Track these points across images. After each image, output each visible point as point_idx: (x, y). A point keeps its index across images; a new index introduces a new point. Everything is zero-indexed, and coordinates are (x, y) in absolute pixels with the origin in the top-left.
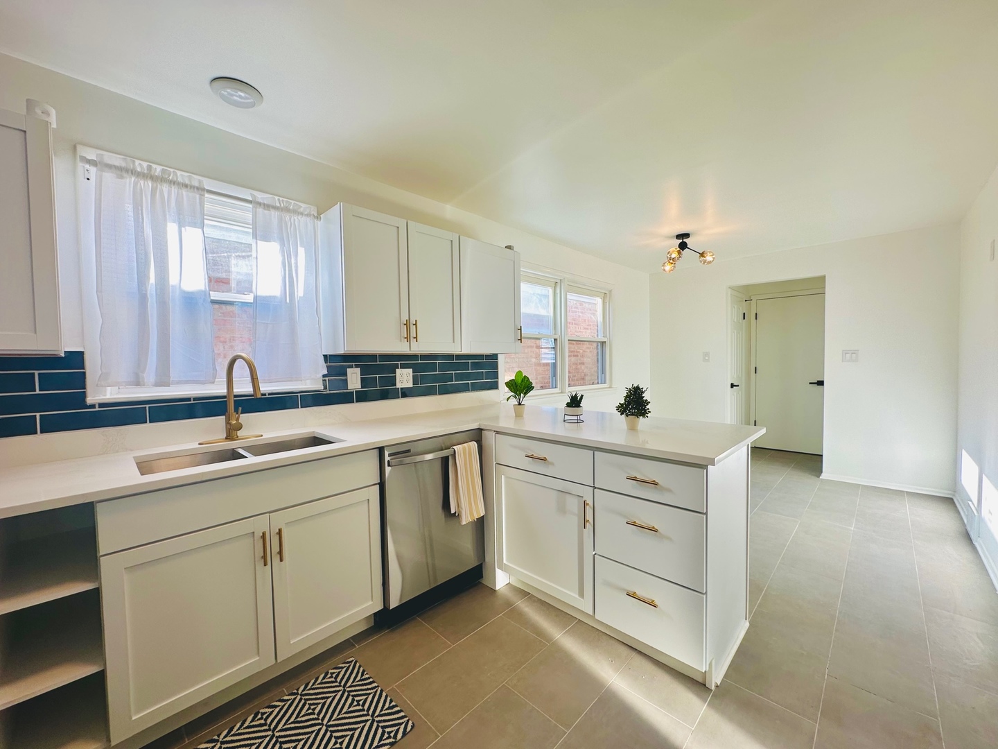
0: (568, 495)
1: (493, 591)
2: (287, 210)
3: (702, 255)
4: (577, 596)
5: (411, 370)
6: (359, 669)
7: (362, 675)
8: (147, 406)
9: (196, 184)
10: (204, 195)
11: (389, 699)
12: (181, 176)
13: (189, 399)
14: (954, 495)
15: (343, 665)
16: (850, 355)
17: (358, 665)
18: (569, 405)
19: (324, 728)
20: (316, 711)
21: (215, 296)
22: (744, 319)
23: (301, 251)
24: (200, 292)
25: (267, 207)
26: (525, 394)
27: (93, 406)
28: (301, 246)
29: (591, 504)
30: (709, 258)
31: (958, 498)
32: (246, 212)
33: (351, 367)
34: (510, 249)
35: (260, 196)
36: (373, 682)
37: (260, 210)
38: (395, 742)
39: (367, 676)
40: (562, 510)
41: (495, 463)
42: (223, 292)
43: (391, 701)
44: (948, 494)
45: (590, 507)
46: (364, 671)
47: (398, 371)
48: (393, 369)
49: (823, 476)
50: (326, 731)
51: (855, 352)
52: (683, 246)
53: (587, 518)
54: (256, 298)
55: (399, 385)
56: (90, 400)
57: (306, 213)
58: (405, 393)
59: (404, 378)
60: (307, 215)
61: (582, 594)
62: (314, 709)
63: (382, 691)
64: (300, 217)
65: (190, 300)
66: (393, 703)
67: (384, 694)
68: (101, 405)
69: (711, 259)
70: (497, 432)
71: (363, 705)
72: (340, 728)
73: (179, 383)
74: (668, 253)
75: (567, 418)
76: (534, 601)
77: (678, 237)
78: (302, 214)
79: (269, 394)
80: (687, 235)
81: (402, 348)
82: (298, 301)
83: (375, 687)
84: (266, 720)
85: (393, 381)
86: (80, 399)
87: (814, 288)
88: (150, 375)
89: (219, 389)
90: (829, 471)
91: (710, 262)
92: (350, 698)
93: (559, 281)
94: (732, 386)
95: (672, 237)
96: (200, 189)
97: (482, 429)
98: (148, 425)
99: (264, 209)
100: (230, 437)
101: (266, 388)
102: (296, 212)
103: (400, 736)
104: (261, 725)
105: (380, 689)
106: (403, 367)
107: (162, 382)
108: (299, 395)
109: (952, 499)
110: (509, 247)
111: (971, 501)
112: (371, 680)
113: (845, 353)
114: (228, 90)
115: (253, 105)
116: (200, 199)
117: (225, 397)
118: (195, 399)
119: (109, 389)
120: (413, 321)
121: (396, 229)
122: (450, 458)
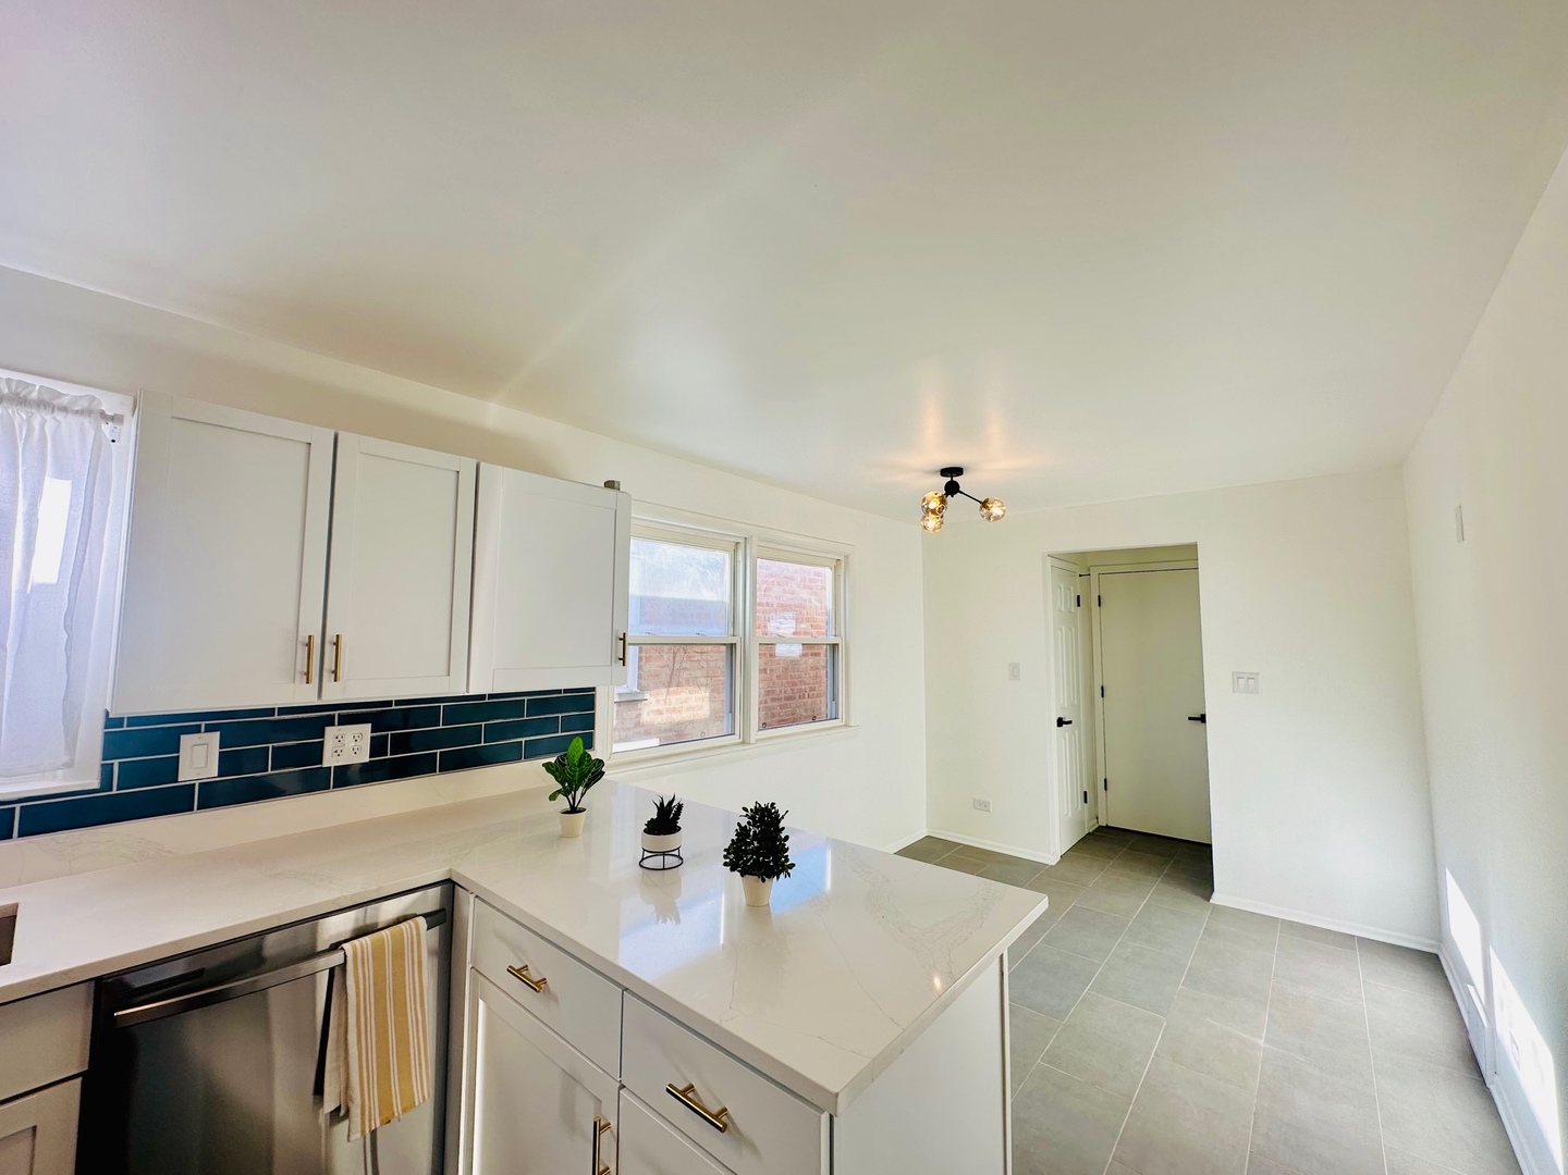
3: (984, 504)
5: (370, 725)
14: (1439, 948)
16: (1245, 681)
18: (648, 828)
22: (1079, 605)
26: (588, 786)
30: (996, 510)
31: (1447, 955)
33: (195, 730)
34: (613, 487)
44: (1431, 946)
47: (329, 732)
48: (314, 729)
49: (1216, 899)
51: (1252, 677)
52: (952, 489)
53: (604, 1159)
55: (331, 761)
57: (76, 408)
58: (346, 777)
59: (347, 745)
60: (81, 412)
64: (60, 416)
69: (1000, 513)
74: (924, 501)
77: (945, 472)
78: (65, 409)
80: (958, 471)
85: (317, 752)
87: (1180, 562)
90: (1226, 890)
91: (997, 518)
93: (741, 541)
94: (1060, 722)
95: (933, 472)
97: (456, 884)
102: (45, 404)
106: (344, 723)
109: (1437, 956)
110: (610, 485)
111: (1473, 985)
113: (1237, 676)
120: (330, 635)
121: (304, 448)
122: (337, 972)
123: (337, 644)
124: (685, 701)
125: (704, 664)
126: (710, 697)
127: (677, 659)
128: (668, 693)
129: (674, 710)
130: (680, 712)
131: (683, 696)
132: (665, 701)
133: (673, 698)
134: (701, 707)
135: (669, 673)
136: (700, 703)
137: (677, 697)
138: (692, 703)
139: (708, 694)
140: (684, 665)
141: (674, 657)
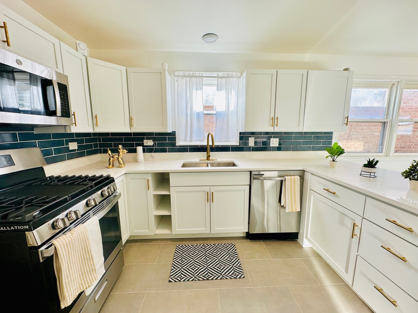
0: (345, 216)
1: (301, 247)
2: (228, 77)
4: (344, 271)
5: (278, 139)
6: (235, 248)
7: (235, 251)
8: (189, 147)
9: (201, 75)
10: (203, 79)
11: (240, 263)
12: (197, 74)
13: (198, 146)
15: (231, 244)
17: (235, 246)
18: (365, 166)
19: (218, 260)
20: (218, 253)
21: (205, 112)
23: (233, 92)
24: (201, 112)
25: (222, 77)
26: (339, 155)
27: (177, 146)
28: (233, 90)
29: (360, 226)
32: (215, 81)
33: (251, 137)
35: (220, 74)
36: (237, 255)
37: (220, 79)
38: (236, 278)
39: (236, 252)
40: (341, 223)
41: (309, 188)
42: (209, 111)
43: (240, 264)
45: (359, 228)
46: (236, 250)
47: (271, 139)
48: (269, 138)
50: (218, 261)
53: (355, 233)
54: (217, 112)
55: (271, 145)
56: (177, 145)
58: (274, 149)
59: (274, 142)
60: (236, 77)
61: (347, 271)
62: (218, 252)
63: (239, 259)
64: (233, 79)
65: (198, 114)
66: (240, 266)
67: (239, 261)
68: (179, 146)
70: (312, 174)
71: (232, 260)
72: (222, 262)
73: (196, 141)
75: (363, 173)
76: (322, 262)
78: (234, 77)
79: (221, 146)
81: (270, 130)
82: (231, 112)
83: (237, 257)
84: (205, 248)
85: (269, 144)
86: (174, 145)
88: (188, 138)
89: (205, 143)
92: (229, 256)
93: (396, 83)
96: (202, 77)
97: (305, 171)
98: (189, 153)
99: (221, 79)
100: (208, 159)
101: (216, 144)
102: (232, 77)
103: (238, 277)
104: (203, 248)
105: (238, 258)
106: (274, 137)
107: (191, 141)
108: (231, 147)
110: (346, 70)
112: (237, 254)
114: (208, 39)
115: (215, 41)
116: (202, 80)
117: (206, 146)
118: (200, 146)
119: (181, 142)
120: (276, 117)
121: (271, 75)
122: (283, 181)
123: (277, 119)
124: (353, 145)
125: (363, 133)
126: (363, 144)
127: (351, 131)
128: (347, 142)
129: (348, 147)
130: (351, 148)
131: (352, 143)
132: (345, 144)
133: (349, 144)
134: (359, 148)
135: (348, 136)
136: (359, 146)
137: (350, 143)
138: (356, 146)
139: (363, 143)
140: (354, 133)
141: (350, 131)
